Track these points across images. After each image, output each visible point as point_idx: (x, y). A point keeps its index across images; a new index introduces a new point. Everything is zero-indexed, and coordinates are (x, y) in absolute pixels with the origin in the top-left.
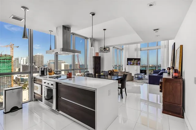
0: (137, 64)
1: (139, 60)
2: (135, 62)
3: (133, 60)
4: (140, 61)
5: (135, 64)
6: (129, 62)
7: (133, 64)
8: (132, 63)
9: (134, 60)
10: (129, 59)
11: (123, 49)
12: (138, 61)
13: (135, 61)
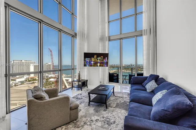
0: (102, 65)
1: (106, 56)
2: (99, 61)
3: (95, 56)
4: (108, 59)
5: (99, 65)
6: (88, 60)
7: (95, 64)
8: (92, 63)
9: (97, 57)
10: (87, 55)
11: (76, 34)
12: (104, 58)
13: (99, 58)
